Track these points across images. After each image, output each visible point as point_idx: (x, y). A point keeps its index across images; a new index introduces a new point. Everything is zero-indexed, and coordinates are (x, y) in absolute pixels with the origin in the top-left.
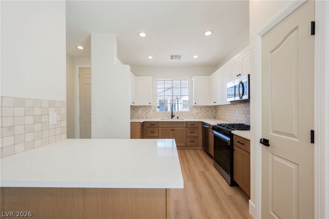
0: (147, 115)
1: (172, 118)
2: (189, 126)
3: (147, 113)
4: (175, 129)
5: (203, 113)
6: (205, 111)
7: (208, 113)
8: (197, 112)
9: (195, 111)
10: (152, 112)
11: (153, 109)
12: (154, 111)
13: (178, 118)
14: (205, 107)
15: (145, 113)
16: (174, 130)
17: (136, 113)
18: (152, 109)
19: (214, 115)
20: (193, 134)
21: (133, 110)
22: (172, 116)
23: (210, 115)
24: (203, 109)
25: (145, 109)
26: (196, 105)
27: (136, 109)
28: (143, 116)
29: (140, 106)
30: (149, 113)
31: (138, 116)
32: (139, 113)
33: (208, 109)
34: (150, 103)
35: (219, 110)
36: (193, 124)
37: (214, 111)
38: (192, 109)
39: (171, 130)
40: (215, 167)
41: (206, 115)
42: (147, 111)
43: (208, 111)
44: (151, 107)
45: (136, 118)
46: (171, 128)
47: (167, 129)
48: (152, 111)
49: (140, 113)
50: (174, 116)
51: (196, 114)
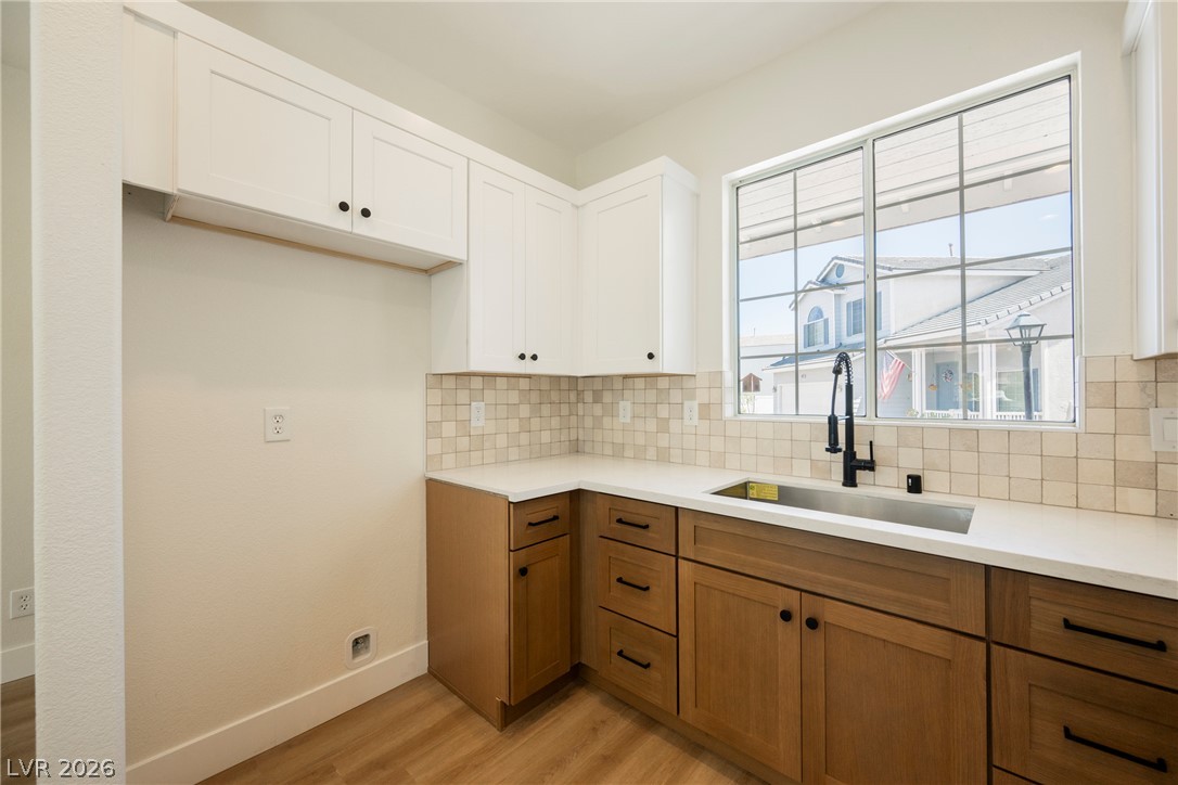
0: (663, 441)
1: (851, 480)
3: (663, 426)
4: (831, 613)
10: (696, 421)
11: (702, 397)
12: (705, 411)
13: (915, 485)
15: (652, 426)
16: (812, 623)
17: (607, 421)
18: (693, 398)
21: (595, 402)
22: (848, 469)
25: (651, 396)
27: (607, 397)
28: (641, 440)
29: (626, 377)
30: (674, 426)
31: (618, 439)
32: (622, 420)
34: (651, 356)
39: (786, 616)
42: (663, 411)
44: (688, 384)
45: (608, 450)
46: (790, 600)
47: (744, 586)
48: (692, 407)
49: (628, 420)
50: (870, 466)
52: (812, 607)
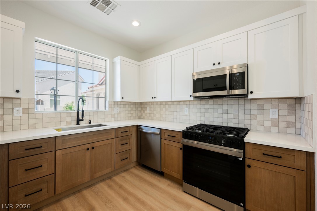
1: (78, 124)
2: (119, 134)
4: (95, 145)
5: (127, 112)
6: (130, 109)
7: (132, 112)
8: (120, 111)
9: (117, 110)
12: (26, 111)
13: (90, 122)
14: (130, 104)
16: (93, 148)
18: (19, 107)
19: (139, 114)
20: (125, 146)
22: (78, 121)
23: (134, 115)
24: (127, 106)
26: (123, 100)
33: (132, 106)
34: (17, 91)
35: (148, 108)
36: (125, 130)
37: (139, 109)
38: (112, 106)
39: (88, 149)
40: (185, 192)
41: (130, 115)
43: (132, 109)
44: (16, 102)
46: (88, 146)
47: (77, 149)
48: (19, 110)
50: (82, 120)
51: (118, 114)
52: (92, 145)
